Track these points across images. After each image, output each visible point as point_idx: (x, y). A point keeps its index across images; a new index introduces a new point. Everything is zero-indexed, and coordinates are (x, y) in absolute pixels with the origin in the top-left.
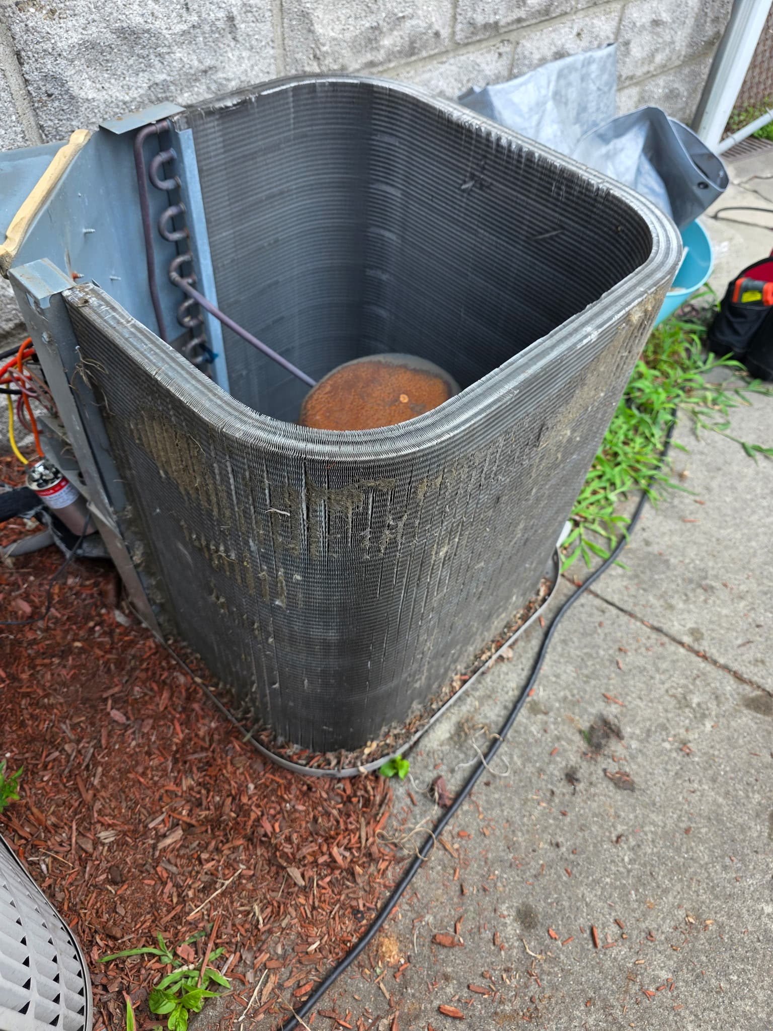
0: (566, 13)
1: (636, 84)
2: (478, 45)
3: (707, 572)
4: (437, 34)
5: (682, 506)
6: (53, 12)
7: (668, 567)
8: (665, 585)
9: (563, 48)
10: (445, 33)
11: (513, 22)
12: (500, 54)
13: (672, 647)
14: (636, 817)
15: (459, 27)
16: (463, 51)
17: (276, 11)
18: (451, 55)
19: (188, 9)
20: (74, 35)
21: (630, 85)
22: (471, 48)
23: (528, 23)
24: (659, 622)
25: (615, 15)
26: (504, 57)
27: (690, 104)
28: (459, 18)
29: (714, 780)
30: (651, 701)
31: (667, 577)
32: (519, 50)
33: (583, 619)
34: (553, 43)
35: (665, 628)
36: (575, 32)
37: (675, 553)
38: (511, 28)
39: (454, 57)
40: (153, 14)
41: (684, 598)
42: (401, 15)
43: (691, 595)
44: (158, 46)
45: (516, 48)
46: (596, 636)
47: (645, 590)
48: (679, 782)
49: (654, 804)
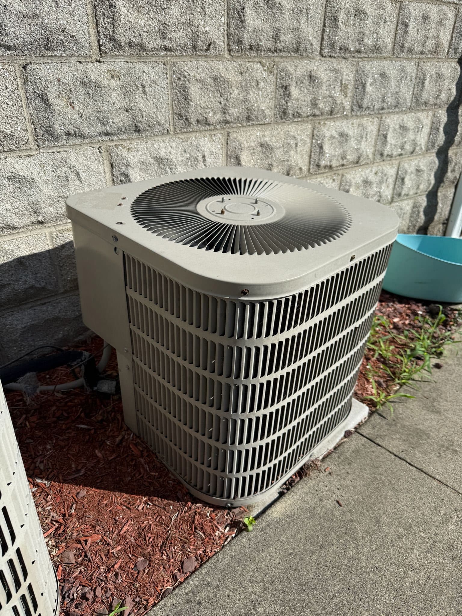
0: (368, 164)
1: (411, 198)
2: (322, 175)
3: (453, 442)
4: (301, 169)
5: (439, 406)
6: (129, 149)
7: (428, 438)
8: (426, 447)
9: (367, 178)
10: (305, 168)
11: (340, 166)
12: (334, 180)
13: (429, 480)
14: (400, 572)
15: (312, 167)
16: (315, 177)
17: (224, 155)
18: (308, 178)
19: (185, 152)
20: (136, 158)
21: (406, 199)
22: (318, 176)
23: (348, 167)
24: (421, 465)
25: (396, 166)
26: (336, 181)
27: (444, 210)
28: (312, 163)
29: (453, 558)
30: (414, 508)
31: (428, 443)
32: (344, 178)
33: (373, 459)
34: (361, 176)
35: (425, 469)
36: (374, 172)
37: (433, 430)
38: (338, 168)
39: (310, 179)
40: (170, 153)
41: (438, 454)
42: (282, 159)
43: (442, 454)
44: (170, 165)
45: (342, 177)
46: (380, 469)
47: (412, 447)
48: (430, 556)
49: (412, 567)
